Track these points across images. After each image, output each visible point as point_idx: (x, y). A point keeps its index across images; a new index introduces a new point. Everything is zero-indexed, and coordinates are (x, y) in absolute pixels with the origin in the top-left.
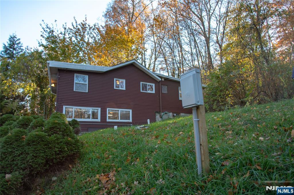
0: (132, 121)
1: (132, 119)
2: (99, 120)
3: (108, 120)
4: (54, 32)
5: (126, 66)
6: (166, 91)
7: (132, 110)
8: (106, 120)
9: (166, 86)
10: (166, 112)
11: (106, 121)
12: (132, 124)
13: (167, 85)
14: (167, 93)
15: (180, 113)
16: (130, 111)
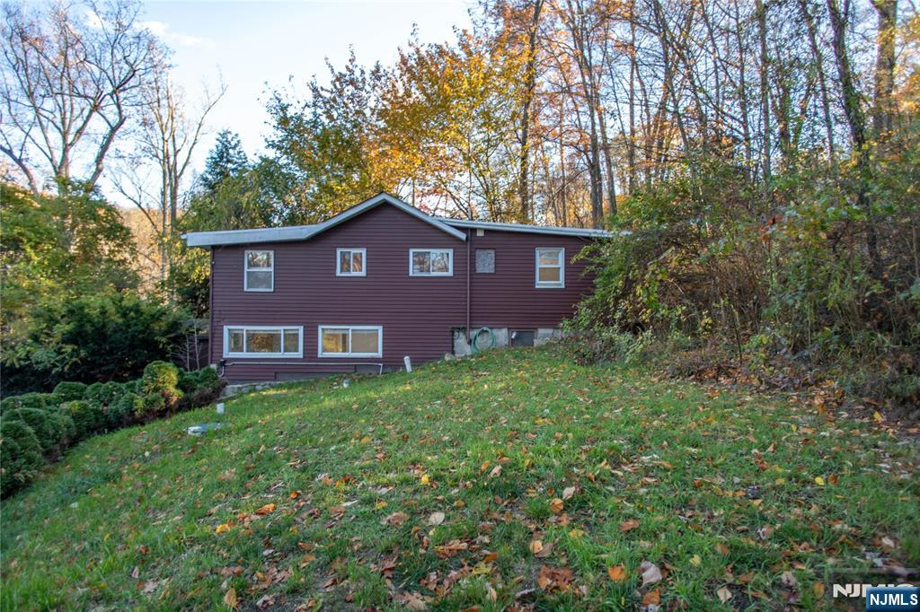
0: (383, 354)
1: (383, 350)
2: (299, 354)
3: (320, 354)
4: (289, 109)
5: (356, 217)
6: (492, 266)
7: (384, 328)
8: (317, 353)
9: (493, 252)
10: (485, 329)
11: (317, 357)
12: (381, 362)
13: (493, 249)
14: (493, 272)
15: (536, 328)
16: (377, 330)
